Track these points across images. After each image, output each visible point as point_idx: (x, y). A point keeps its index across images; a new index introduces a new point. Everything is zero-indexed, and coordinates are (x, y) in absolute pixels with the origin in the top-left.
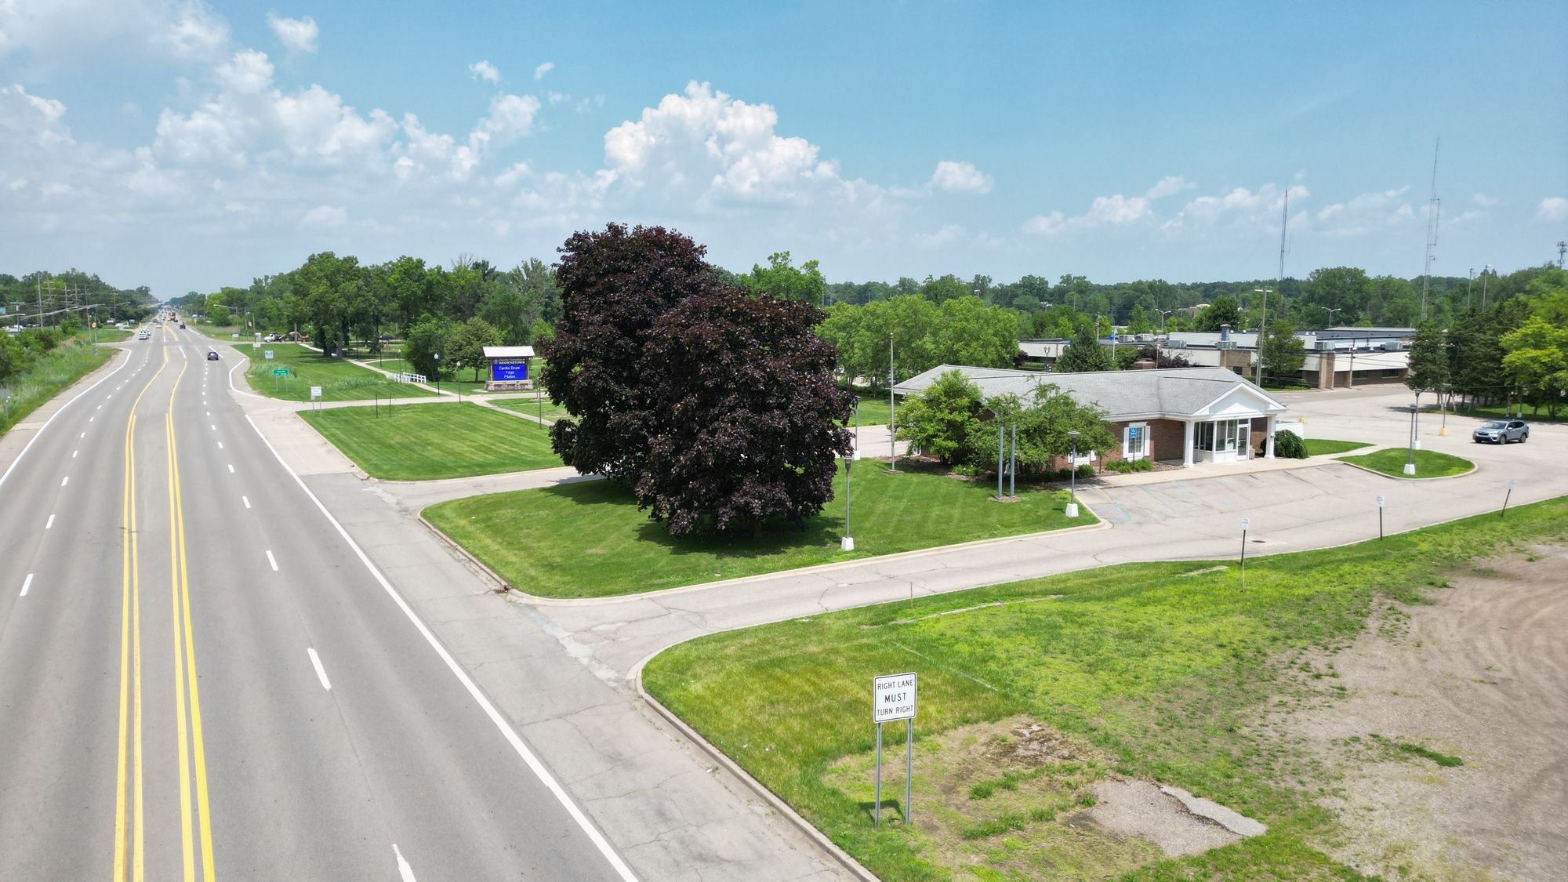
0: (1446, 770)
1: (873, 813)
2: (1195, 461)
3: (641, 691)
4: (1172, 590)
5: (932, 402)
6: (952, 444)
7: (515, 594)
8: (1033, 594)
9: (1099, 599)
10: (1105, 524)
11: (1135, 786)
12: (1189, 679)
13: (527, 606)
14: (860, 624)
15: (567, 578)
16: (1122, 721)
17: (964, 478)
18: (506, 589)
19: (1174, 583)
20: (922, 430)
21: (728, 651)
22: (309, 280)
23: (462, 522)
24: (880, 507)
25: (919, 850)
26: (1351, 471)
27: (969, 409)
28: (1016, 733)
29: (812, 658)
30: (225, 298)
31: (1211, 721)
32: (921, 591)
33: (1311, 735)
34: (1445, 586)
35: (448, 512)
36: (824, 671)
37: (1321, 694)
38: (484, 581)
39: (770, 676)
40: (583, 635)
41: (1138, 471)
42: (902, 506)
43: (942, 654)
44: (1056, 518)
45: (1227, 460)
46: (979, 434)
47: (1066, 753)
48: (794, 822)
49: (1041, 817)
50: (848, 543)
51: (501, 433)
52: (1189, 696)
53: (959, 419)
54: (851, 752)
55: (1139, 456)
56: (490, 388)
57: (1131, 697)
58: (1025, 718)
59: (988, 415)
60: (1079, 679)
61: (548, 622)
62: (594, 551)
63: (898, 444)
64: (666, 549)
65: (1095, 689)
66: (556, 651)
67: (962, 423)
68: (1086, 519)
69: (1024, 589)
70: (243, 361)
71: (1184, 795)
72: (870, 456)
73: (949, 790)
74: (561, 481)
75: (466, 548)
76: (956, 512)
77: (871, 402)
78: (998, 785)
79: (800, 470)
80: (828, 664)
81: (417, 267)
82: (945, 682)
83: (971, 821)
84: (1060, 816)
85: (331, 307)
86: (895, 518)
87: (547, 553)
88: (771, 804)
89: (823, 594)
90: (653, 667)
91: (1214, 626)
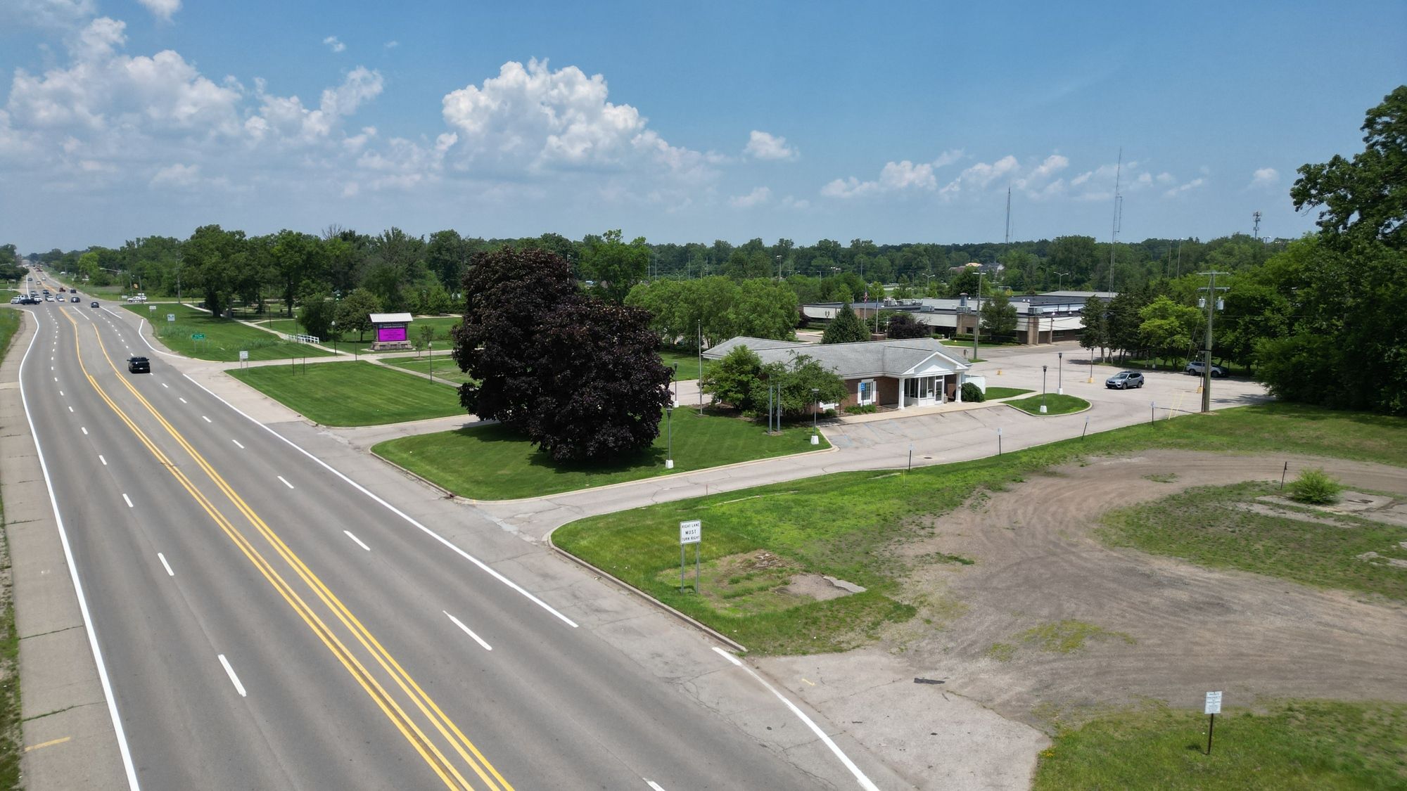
0: (965, 566)
1: (681, 590)
2: (906, 405)
3: (553, 546)
4: (863, 487)
5: (727, 367)
6: (741, 396)
7: (459, 499)
8: (780, 491)
9: (817, 493)
10: (835, 448)
11: (811, 577)
12: (855, 531)
13: (469, 505)
14: (676, 509)
15: (490, 489)
16: (813, 550)
17: (749, 419)
18: (451, 496)
19: (865, 483)
20: (721, 387)
21: (599, 525)
23: (405, 456)
24: (691, 440)
25: (702, 603)
26: (1010, 411)
27: (753, 372)
28: (756, 558)
29: (649, 527)
30: (97, 258)
31: (858, 549)
32: (712, 491)
33: (906, 554)
34: (1021, 481)
35: (390, 448)
36: (655, 533)
37: (921, 536)
38: (434, 493)
39: (625, 536)
40: (511, 519)
41: (866, 412)
42: (706, 439)
43: (722, 523)
44: (805, 446)
45: (928, 403)
46: (758, 390)
47: (780, 565)
48: (642, 596)
49: (761, 589)
50: (670, 464)
51: (400, 388)
52: (851, 539)
53: (745, 379)
54: (670, 568)
55: (867, 402)
56: (376, 348)
57: (821, 540)
58: (762, 551)
59: (764, 377)
60: (795, 533)
61: (486, 514)
62: (503, 472)
63: (706, 395)
64: (551, 471)
65: (803, 535)
66: (496, 529)
67: (748, 382)
68: (824, 445)
69: (776, 488)
70: (143, 322)
71: (833, 579)
72: (686, 404)
73: (719, 581)
74: (464, 425)
75: (415, 472)
76: (741, 443)
77: (689, 358)
78: (743, 578)
79: (638, 418)
80: (657, 529)
82: (722, 536)
83: (727, 592)
84: (771, 589)
85: (223, 275)
86: (701, 448)
87: (472, 474)
88: (630, 590)
89: (655, 494)
90: (557, 534)
91: (879, 505)
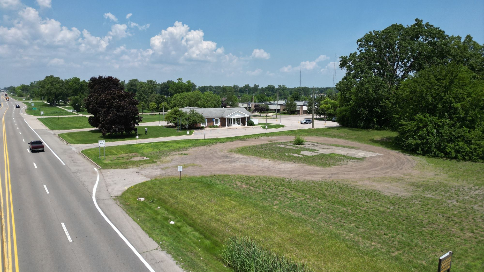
2: (228, 126)
3: (80, 152)
4: (186, 142)
7: (69, 144)
10: (193, 135)
11: (140, 157)
15: (80, 142)
16: (149, 153)
22: (45, 84)
26: (259, 128)
30: (22, 88)
35: (64, 134)
38: (64, 143)
40: (77, 148)
43: (133, 148)
45: (236, 126)
49: (123, 159)
55: (218, 125)
61: (72, 147)
66: (70, 149)
68: (190, 134)
70: (26, 107)
71: (145, 158)
73: (114, 158)
75: (63, 139)
80: (113, 149)
81: (78, 80)
82: (129, 150)
84: (126, 159)
85: (52, 91)
87: (80, 139)
88: (88, 159)
90: (84, 150)
